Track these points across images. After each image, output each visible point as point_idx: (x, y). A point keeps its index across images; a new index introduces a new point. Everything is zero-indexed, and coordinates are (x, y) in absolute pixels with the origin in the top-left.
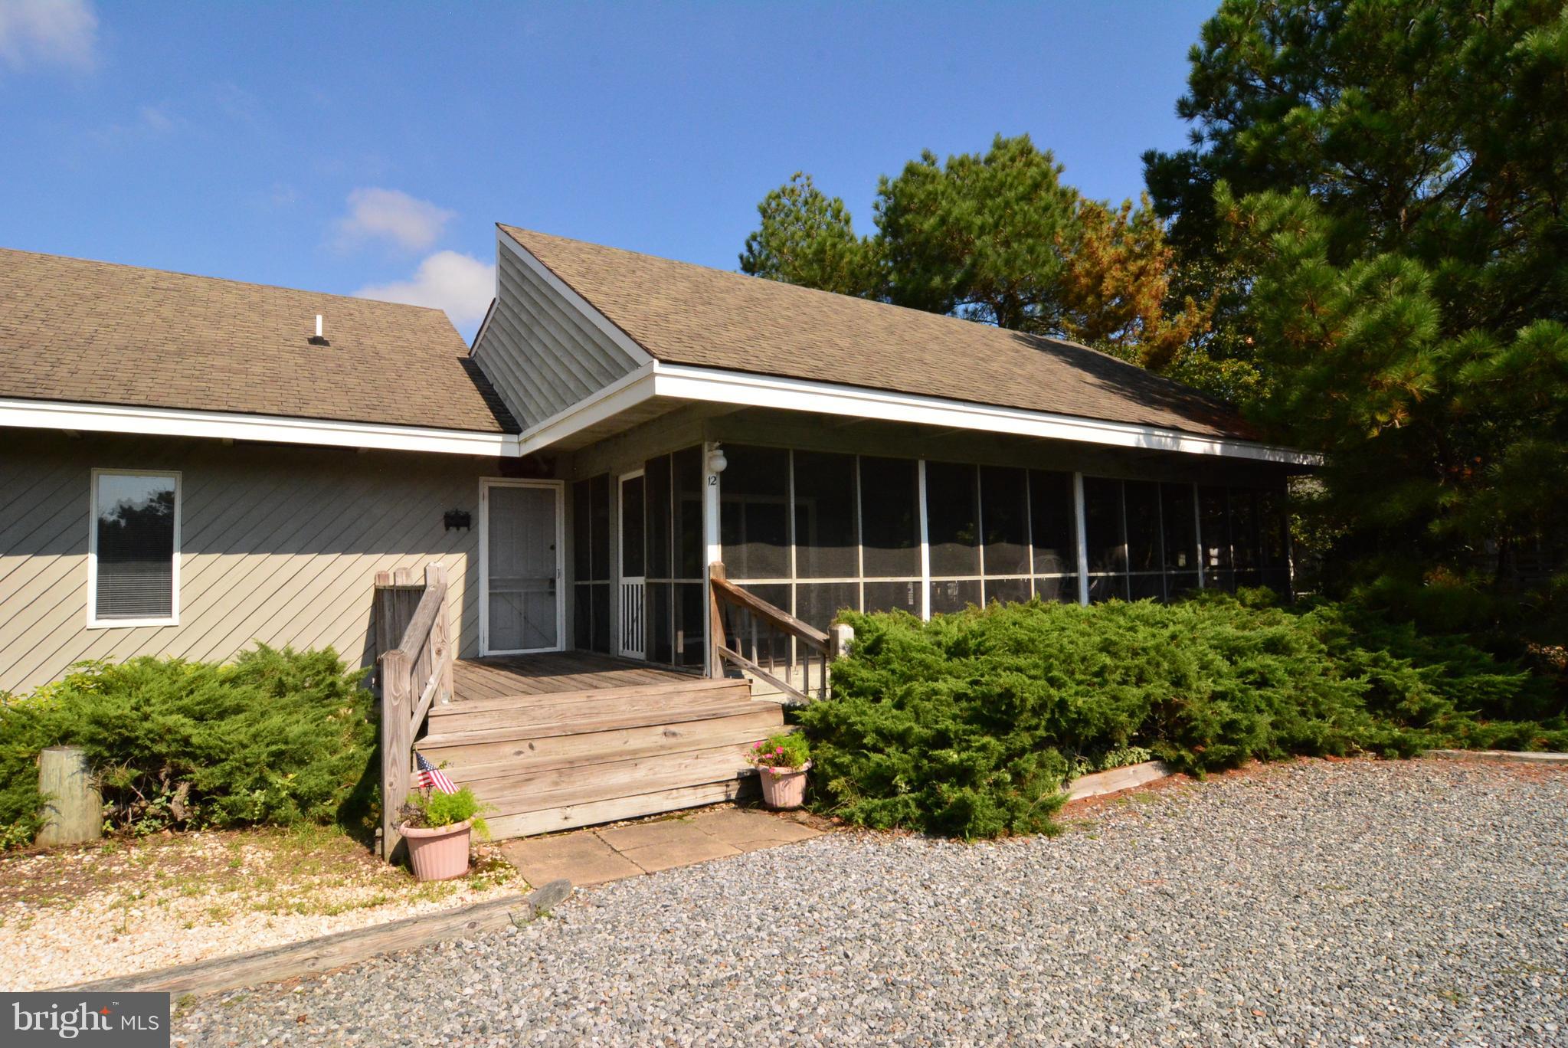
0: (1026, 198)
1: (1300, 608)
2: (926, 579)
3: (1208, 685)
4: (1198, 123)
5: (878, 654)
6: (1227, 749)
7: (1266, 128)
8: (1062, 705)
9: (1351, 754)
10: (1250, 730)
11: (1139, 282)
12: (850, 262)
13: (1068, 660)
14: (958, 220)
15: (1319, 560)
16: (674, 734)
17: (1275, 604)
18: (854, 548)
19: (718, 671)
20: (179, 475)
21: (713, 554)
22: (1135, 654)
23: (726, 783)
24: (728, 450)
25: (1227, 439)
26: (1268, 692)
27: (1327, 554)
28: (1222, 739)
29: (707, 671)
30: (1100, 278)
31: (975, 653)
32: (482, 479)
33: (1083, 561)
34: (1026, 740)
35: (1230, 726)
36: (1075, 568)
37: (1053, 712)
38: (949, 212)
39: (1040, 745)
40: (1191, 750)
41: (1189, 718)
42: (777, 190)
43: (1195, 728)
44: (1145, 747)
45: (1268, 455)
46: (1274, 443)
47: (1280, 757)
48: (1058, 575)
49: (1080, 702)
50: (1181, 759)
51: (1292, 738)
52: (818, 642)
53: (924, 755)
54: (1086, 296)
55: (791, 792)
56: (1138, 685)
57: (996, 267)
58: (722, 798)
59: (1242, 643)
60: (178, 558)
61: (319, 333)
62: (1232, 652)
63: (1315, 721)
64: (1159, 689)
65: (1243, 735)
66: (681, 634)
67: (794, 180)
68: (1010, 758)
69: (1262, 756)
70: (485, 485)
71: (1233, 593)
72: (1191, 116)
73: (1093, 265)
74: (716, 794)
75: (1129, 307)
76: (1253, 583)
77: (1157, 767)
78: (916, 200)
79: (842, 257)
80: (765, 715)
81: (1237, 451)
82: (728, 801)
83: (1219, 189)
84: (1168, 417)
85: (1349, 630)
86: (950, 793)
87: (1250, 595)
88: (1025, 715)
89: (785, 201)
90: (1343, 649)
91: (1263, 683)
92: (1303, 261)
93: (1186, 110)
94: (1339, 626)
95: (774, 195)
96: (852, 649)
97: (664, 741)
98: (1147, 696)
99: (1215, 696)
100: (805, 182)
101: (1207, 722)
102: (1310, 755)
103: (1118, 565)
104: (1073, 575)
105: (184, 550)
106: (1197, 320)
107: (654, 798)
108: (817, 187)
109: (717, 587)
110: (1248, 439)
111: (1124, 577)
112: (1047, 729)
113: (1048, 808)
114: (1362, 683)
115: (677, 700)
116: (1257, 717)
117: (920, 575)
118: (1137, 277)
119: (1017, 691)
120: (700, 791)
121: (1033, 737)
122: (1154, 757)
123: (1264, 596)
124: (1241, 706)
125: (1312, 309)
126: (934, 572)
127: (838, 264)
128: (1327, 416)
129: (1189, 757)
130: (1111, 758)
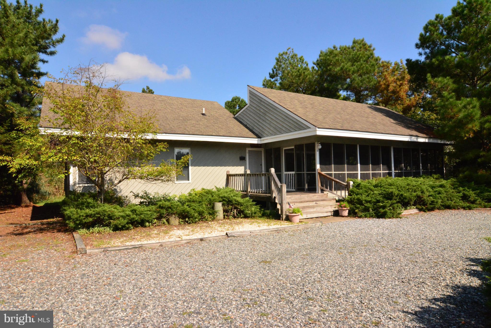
0: (366, 61)
1: (447, 179)
2: (359, 172)
3: (428, 194)
4: (421, 50)
5: (359, 187)
6: (432, 206)
7: (440, 58)
8: (402, 195)
9: (458, 209)
10: (437, 202)
11: (401, 88)
12: (309, 78)
13: (401, 187)
14: (346, 69)
15: (452, 168)
16: (317, 203)
17: (441, 178)
18: (344, 165)
19: (320, 192)
20: (190, 148)
21: (318, 166)
22: (414, 186)
23: (331, 212)
24: (322, 144)
25: (429, 138)
26: (440, 195)
27: (454, 167)
28: (430, 204)
29: (317, 191)
30: (388, 86)
31: (380, 187)
32: (247, 148)
33: (393, 168)
34: (395, 201)
35: (433, 202)
36: (391, 170)
37: (400, 196)
38: (344, 66)
39: (398, 202)
40: (424, 206)
41: (424, 200)
42: (282, 53)
43: (425, 202)
44: (414, 206)
45: (439, 142)
46: (441, 139)
47: (443, 209)
48: (387, 172)
49: (405, 194)
50: (422, 208)
51: (445, 205)
52: (345, 185)
53: (374, 204)
54: (384, 90)
55: (346, 213)
56: (414, 192)
57: (358, 83)
58: (330, 215)
59: (435, 185)
60: (190, 167)
61: (204, 113)
62: (433, 187)
63: (450, 202)
64: (419, 193)
65: (435, 203)
66: (307, 184)
67: (288, 50)
68: (392, 205)
69: (439, 209)
70: (248, 150)
71: (431, 175)
72: (419, 48)
73: (386, 82)
74: (329, 214)
75: (397, 95)
76: (436, 173)
77: (417, 210)
78: (333, 62)
79: (307, 76)
80: (332, 200)
81: (431, 141)
82: (331, 216)
83: (428, 76)
84: (414, 133)
85: (458, 183)
86: (382, 210)
87: (435, 176)
88: (394, 197)
89: (284, 56)
90: (457, 188)
91: (439, 193)
92: (450, 100)
93: (417, 46)
94: (456, 183)
95: (280, 54)
96: (353, 186)
97: (315, 204)
98: (417, 194)
99: (429, 196)
100: (291, 51)
101: (428, 201)
102: (449, 209)
103: (401, 169)
104: (391, 171)
105: (192, 166)
106: (417, 99)
107: (320, 214)
108: (295, 52)
109: (320, 174)
110: (434, 138)
111: (402, 172)
112: (399, 199)
113: (399, 214)
114: (461, 194)
115: (315, 197)
116: (438, 200)
117: (358, 171)
118: (400, 86)
119: (394, 192)
120: (327, 213)
121: (396, 201)
122: (417, 208)
123: (438, 176)
124: (435, 198)
125: (451, 110)
126: (361, 171)
127: (305, 78)
128: (454, 134)
129: (424, 208)
130: (408, 208)
